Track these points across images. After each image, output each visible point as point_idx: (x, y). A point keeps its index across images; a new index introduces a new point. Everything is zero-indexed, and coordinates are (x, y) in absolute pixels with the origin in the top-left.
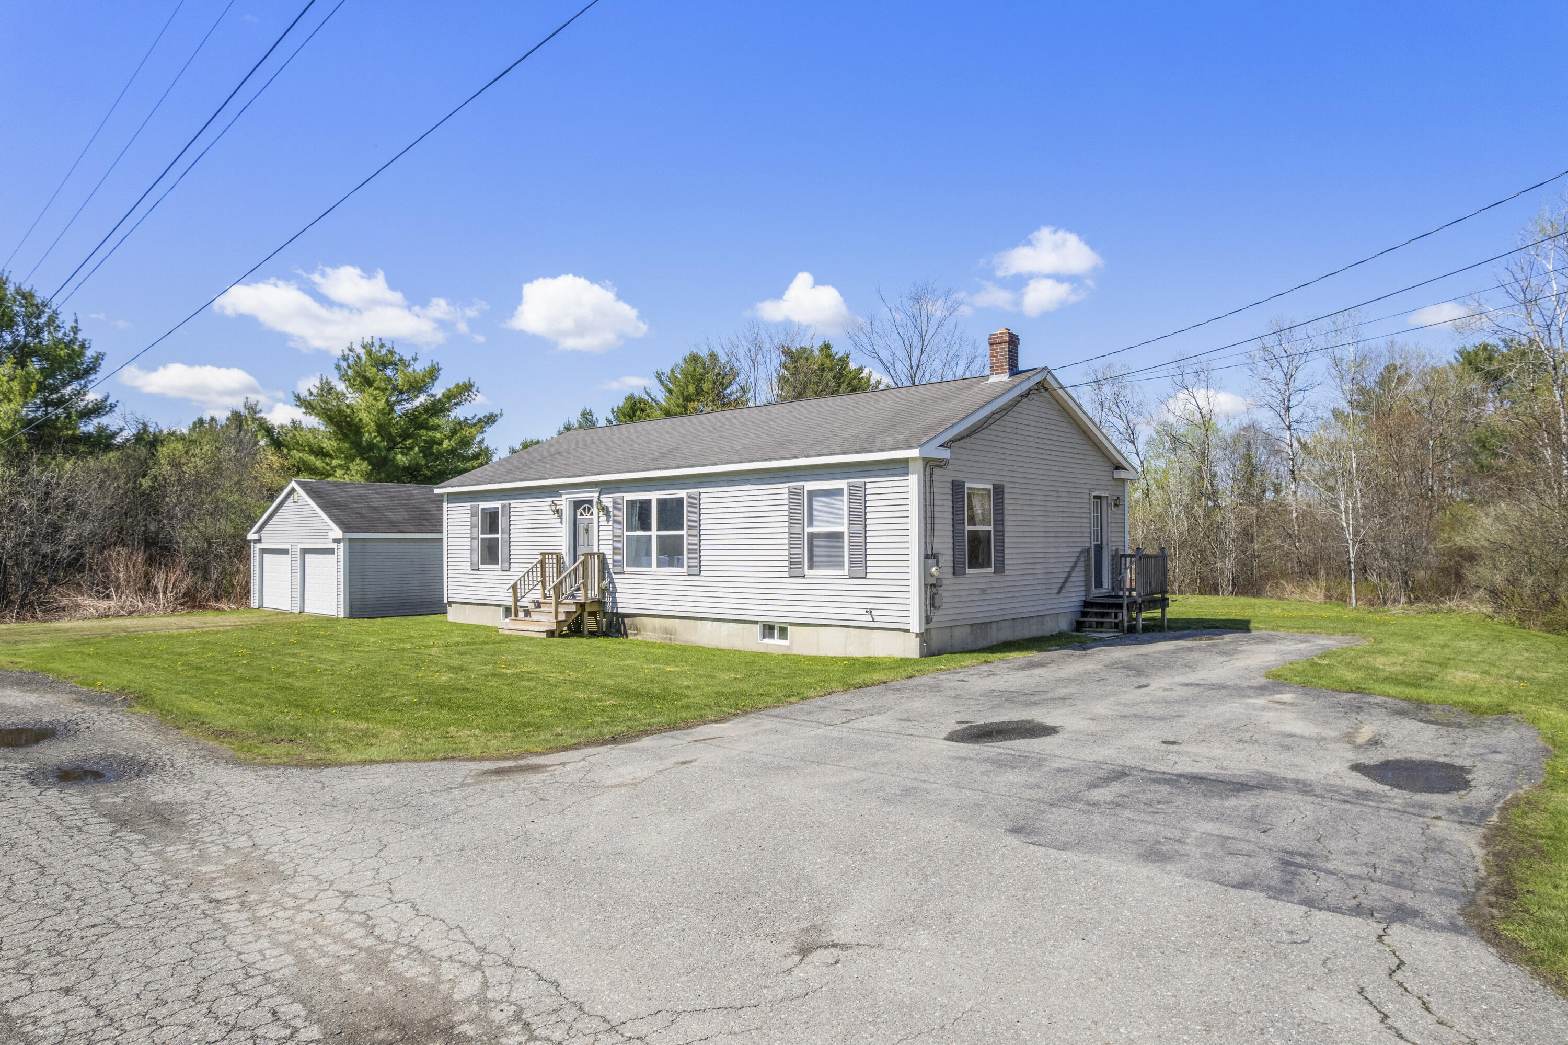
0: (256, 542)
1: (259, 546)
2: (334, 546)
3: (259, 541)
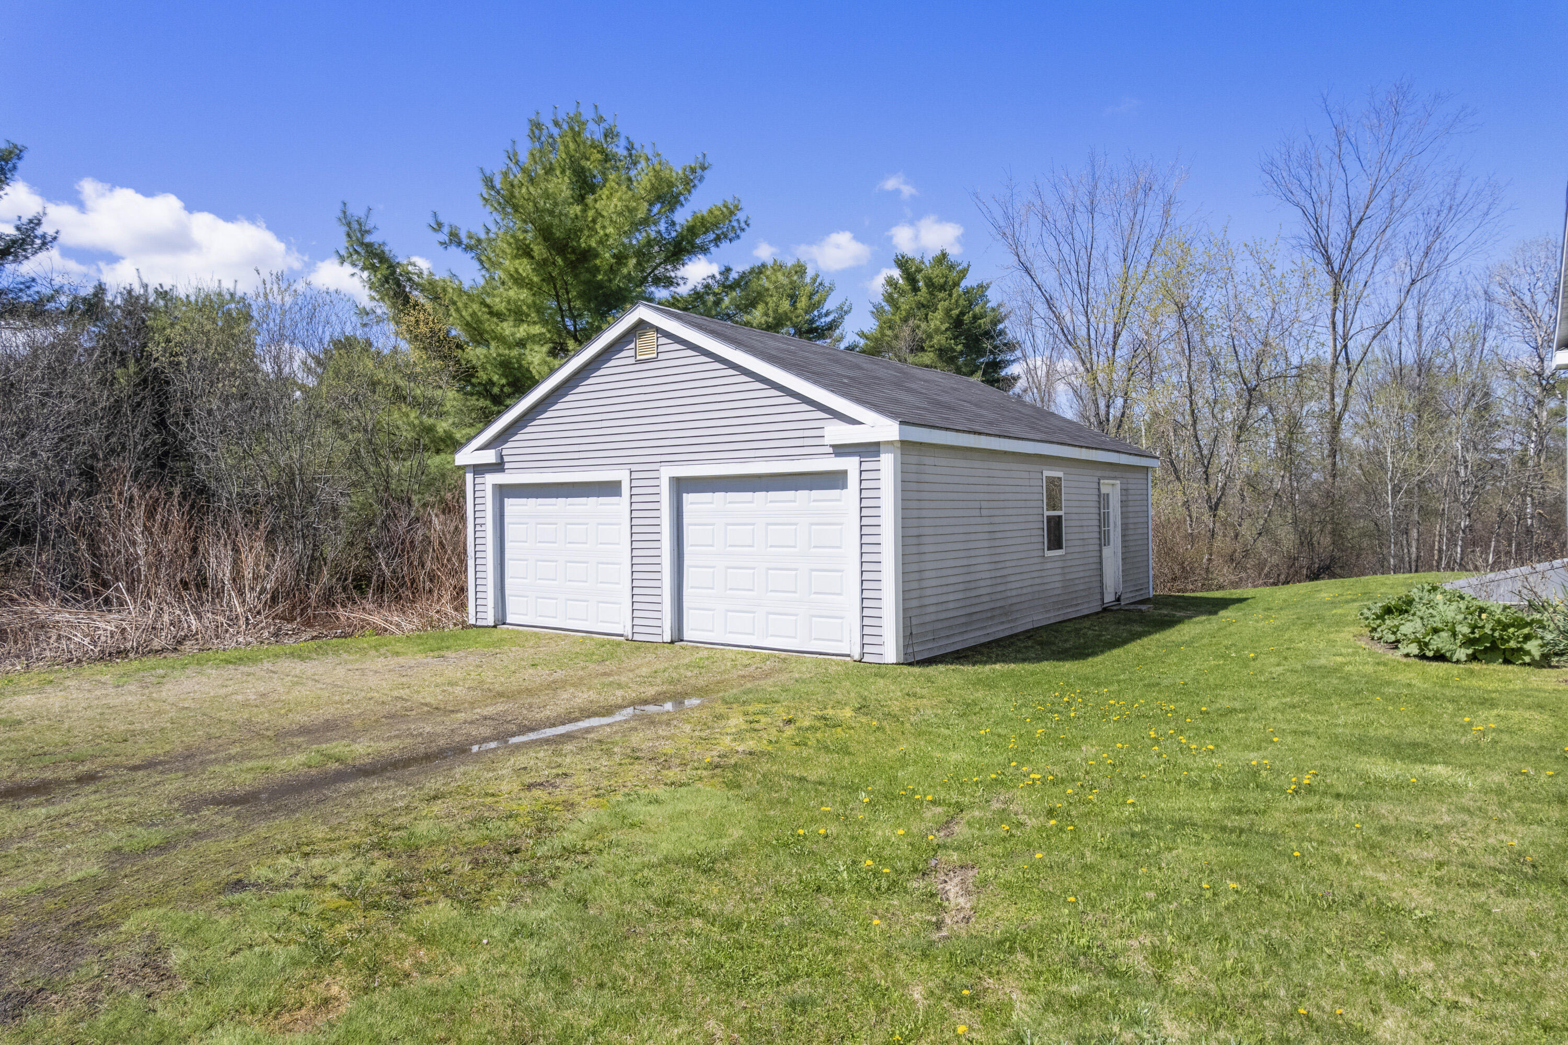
0: (480, 470)
1: (492, 479)
2: (850, 464)
3: (499, 467)
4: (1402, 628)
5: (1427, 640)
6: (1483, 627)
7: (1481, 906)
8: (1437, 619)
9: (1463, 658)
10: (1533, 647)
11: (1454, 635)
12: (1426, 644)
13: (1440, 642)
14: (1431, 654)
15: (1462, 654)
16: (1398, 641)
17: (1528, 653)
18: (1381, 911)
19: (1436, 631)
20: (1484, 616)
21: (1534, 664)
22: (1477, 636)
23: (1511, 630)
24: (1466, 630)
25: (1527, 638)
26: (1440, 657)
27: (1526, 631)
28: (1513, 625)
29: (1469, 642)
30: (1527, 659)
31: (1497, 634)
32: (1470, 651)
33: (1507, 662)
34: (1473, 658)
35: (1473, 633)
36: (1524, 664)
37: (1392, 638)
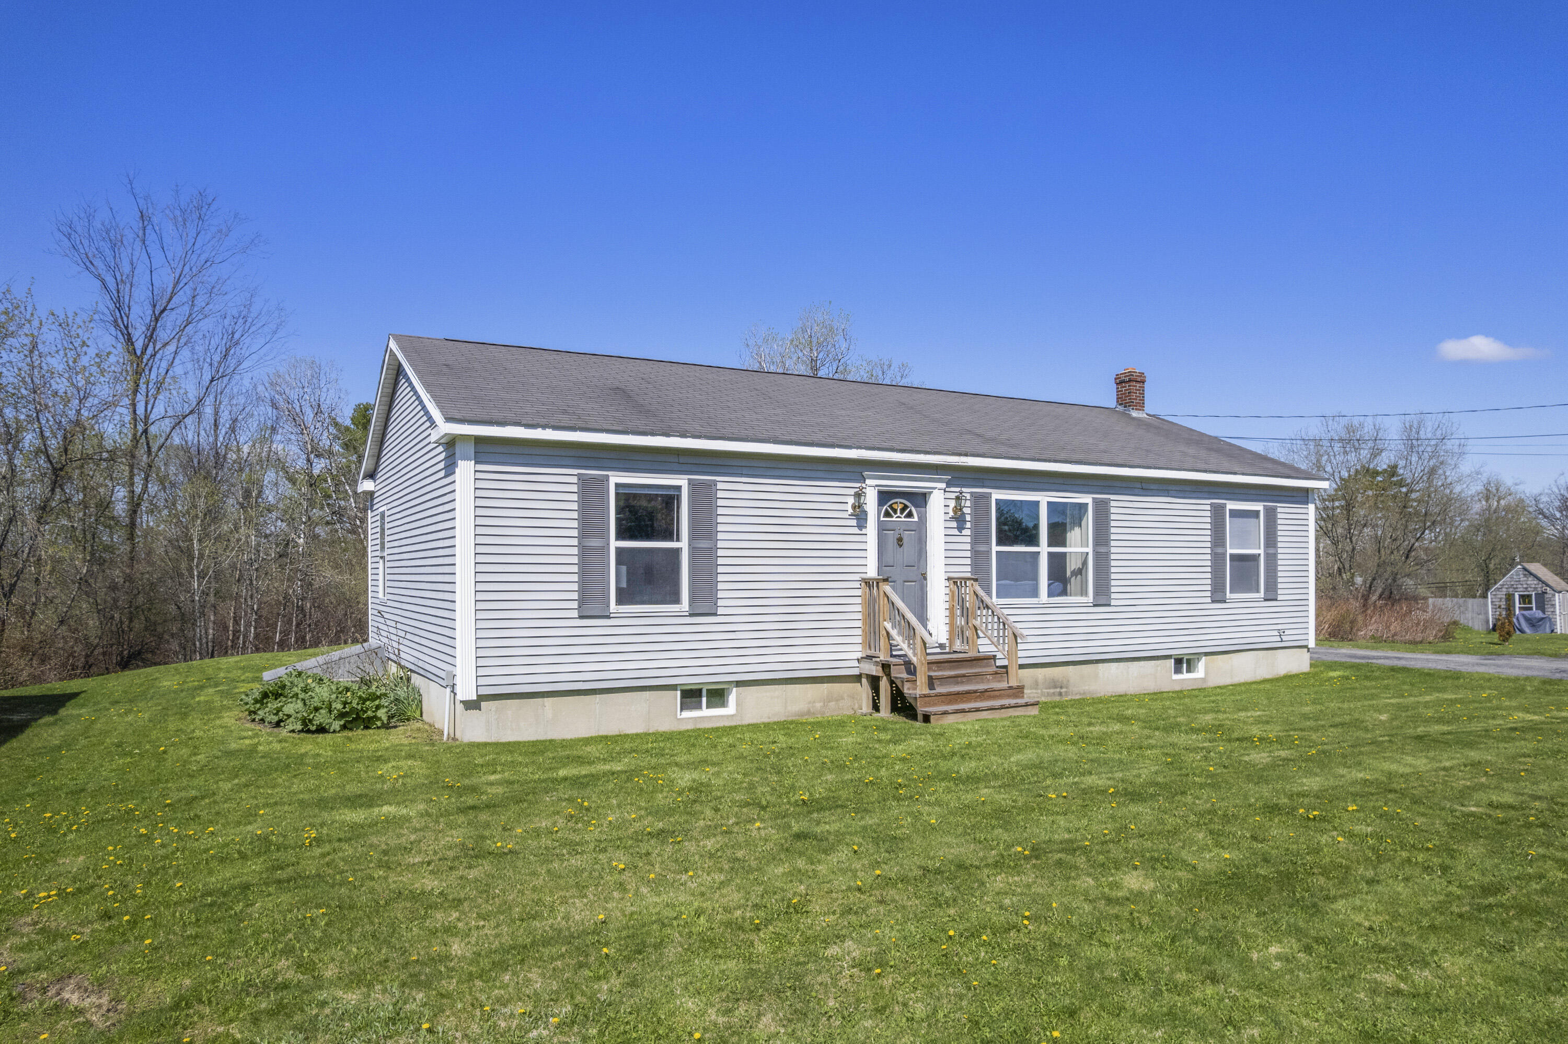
4: (284, 709)
5: (311, 717)
6: (351, 703)
7: (461, 878)
8: (316, 699)
9: (338, 728)
10: (381, 713)
11: (330, 712)
12: (310, 721)
13: (321, 718)
14: (314, 728)
15: (337, 725)
16: (281, 721)
17: (380, 719)
18: (414, 897)
19: (317, 709)
20: (349, 694)
21: (386, 726)
22: (347, 710)
23: (368, 703)
24: (339, 706)
25: (378, 707)
26: (322, 730)
27: (377, 702)
28: (368, 699)
29: (342, 715)
30: (379, 723)
31: (359, 707)
32: (342, 723)
33: (367, 728)
34: (344, 727)
35: (344, 708)
36: (378, 728)
37: (276, 719)
